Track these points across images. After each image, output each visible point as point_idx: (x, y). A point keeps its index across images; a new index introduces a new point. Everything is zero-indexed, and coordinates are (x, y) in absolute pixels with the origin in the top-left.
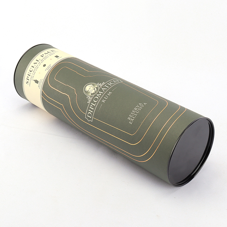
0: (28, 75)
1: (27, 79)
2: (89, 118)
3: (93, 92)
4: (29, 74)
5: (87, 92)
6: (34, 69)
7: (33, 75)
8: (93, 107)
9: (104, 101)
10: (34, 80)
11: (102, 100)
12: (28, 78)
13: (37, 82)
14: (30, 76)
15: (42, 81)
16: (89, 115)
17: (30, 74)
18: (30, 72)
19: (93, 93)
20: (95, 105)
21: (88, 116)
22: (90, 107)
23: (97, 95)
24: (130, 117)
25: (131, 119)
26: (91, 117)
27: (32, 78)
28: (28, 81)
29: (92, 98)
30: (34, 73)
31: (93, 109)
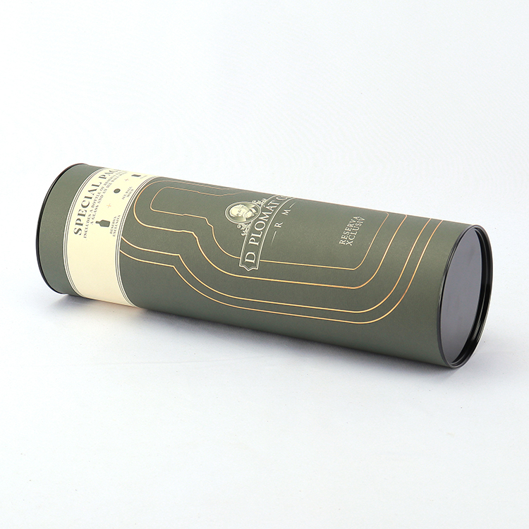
0: (79, 214)
1: (76, 224)
2: (249, 265)
3: (250, 214)
4: (80, 212)
5: (236, 218)
6: (91, 201)
7: (94, 213)
8: (257, 239)
9: (278, 225)
10: (97, 222)
11: (273, 223)
12: (78, 222)
13: (104, 224)
14: (84, 215)
15: (120, 220)
16: (251, 257)
17: (84, 213)
18: (83, 209)
19: (249, 217)
20: (260, 236)
21: (246, 260)
22: (250, 242)
23: (261, 218)
24: (344, 240)
25: (346, 242)
26: (253, 261)
27: (91, 220)
28: (78, 227)
29: (250, 225)
30: (94, 209)
31: (257, 244)
